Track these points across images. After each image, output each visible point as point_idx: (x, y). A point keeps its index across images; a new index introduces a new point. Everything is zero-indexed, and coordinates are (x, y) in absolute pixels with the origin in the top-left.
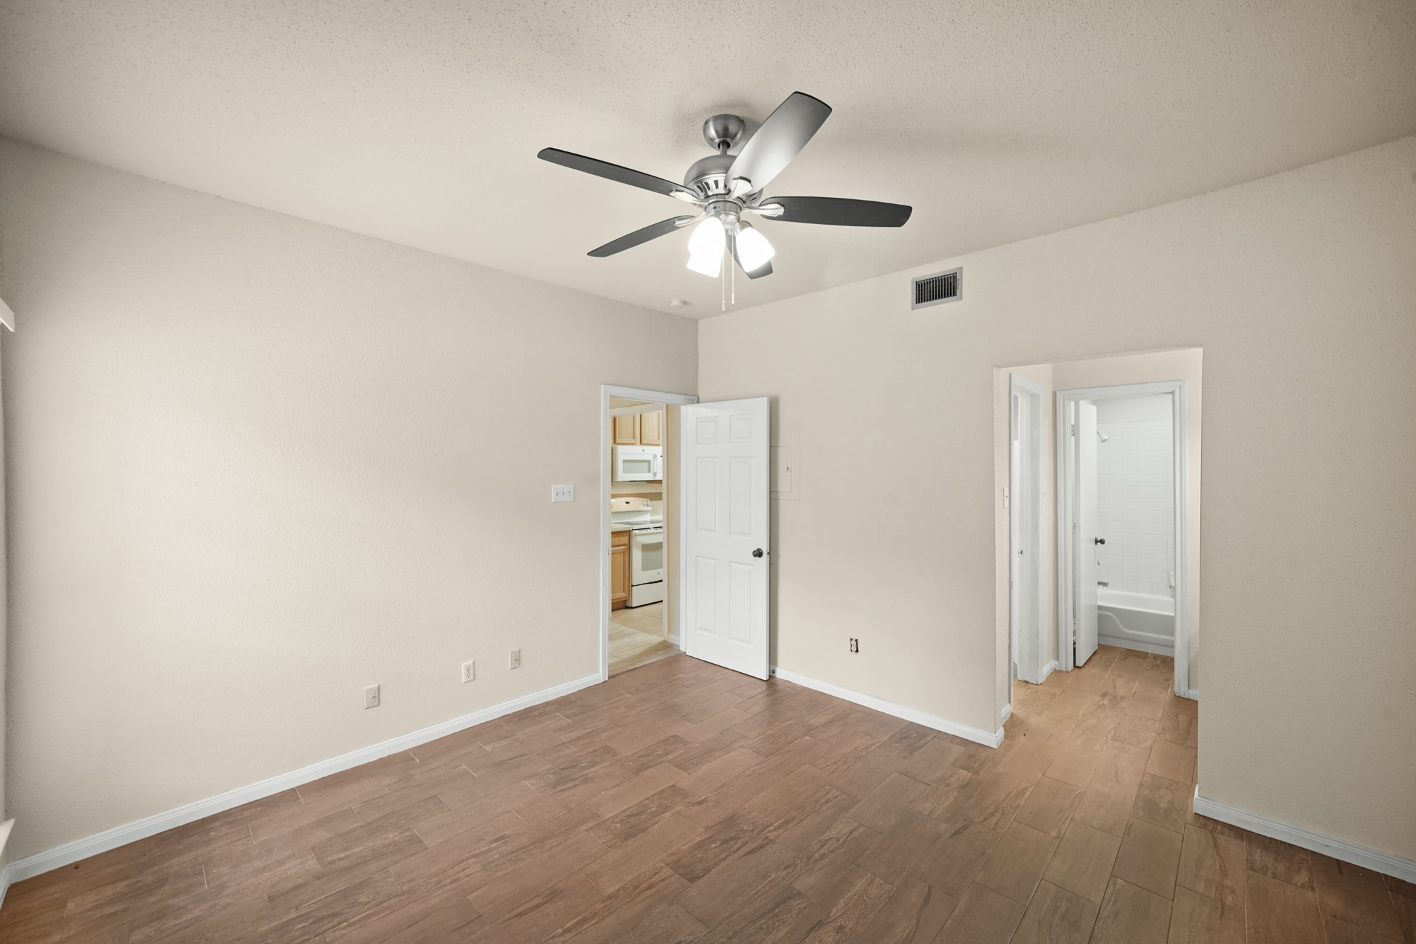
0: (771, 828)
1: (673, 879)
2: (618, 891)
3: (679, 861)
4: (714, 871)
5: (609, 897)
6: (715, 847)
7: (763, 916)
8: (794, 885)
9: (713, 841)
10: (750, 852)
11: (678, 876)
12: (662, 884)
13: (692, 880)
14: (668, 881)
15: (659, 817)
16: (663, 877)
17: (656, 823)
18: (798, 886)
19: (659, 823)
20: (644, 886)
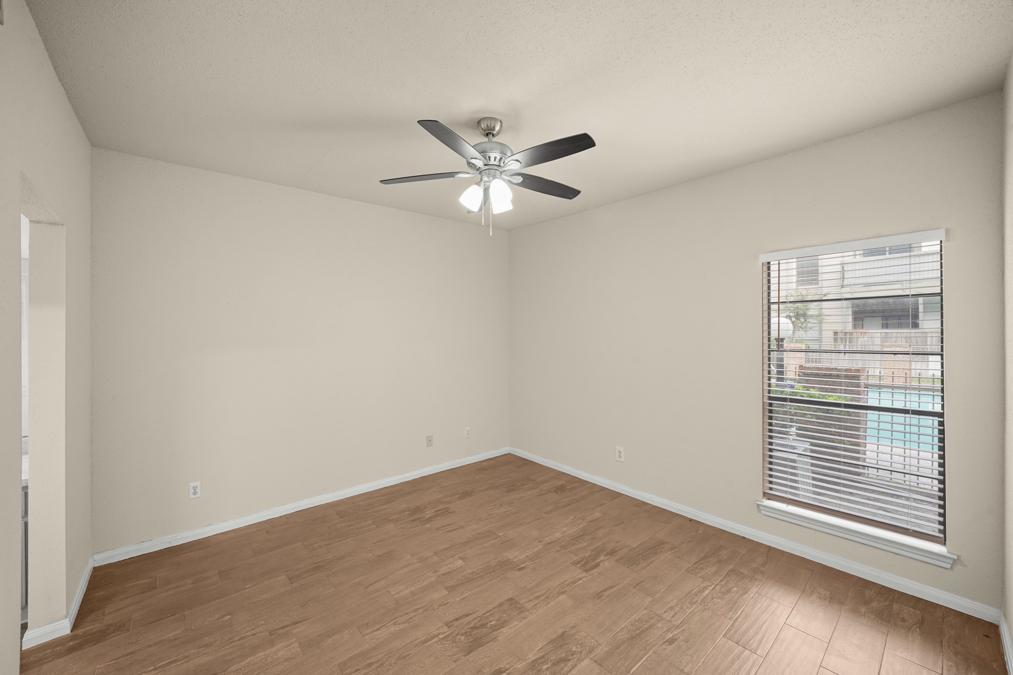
0: (441, 637)
1: (524, 601)
2: (558, 597)
3: (520, 612)
4: (496, 604)
5: (563, 593)
6: (492, 621)
7: (474, 579)
8: (447, 593)
9: (492, 627)
10: (467, 615)
11: (520, 602)
12: (530, 598)
13: (511, 599)
14: (527, 600)
15: (538, 656)
16: (530, 602)
17: (541, 649)
18: (445, 592)
19: (538, 649)
20: (542, 598)
